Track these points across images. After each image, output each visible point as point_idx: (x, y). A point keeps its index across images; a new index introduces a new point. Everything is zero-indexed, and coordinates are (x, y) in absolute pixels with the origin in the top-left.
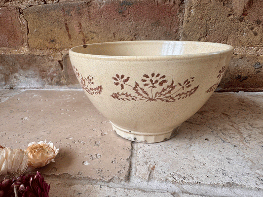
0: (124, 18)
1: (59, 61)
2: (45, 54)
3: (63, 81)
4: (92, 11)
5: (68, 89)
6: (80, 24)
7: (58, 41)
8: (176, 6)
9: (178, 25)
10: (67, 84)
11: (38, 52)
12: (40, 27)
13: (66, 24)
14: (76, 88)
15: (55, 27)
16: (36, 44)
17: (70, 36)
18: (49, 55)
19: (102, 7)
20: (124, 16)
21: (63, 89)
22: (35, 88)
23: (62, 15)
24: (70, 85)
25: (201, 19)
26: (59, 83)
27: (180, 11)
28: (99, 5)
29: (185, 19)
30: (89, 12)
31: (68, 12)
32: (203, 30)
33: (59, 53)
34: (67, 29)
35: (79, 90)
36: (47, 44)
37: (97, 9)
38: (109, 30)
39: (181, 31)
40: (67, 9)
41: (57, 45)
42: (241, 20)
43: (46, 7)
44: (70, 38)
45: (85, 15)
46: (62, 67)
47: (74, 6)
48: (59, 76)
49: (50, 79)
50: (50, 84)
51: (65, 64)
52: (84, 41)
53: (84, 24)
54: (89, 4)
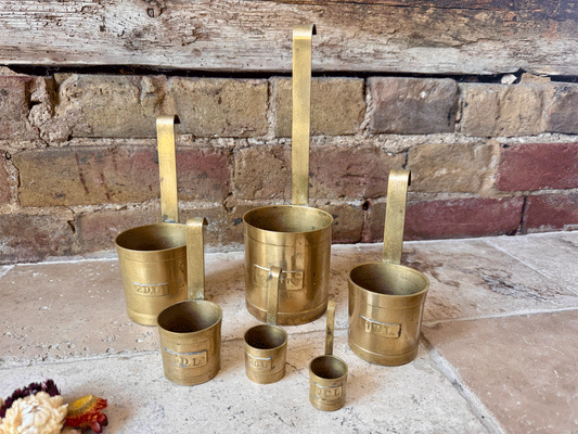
1: (69, 222)
3: (75, 248)
4: (119, 159)
5: (84, 260)
7: (68, 195)
8: (225, 157)
9: (229, 177)
12: (40, 178)
13: (81, 175)
15: (64, 178)
16: (32, 200)
17: (86, 189)
19: (132, 155)
21: (74, 261)
23: (75, 162)
24: (88, 254)
25: (254, 171)
26: (69, 253)
27: (230, 162)
29: (236, 171)
30: (114, 161)
31: (84, 160)
32: (257, 182)
34: (83, 181)
35: (101, 260)
36: (51, 200)
37: (126, 158)
38: (143, 182)
39: (232, 184)
41: (67, 200)
43: (50, 153)
44: (87, 192)
45: (109, 164)
46: (74, 230)
47: (92, 153)
48: (69, 242)
49: (53, 248)
50: (53, 254)
51: (80, 226)
52: (108, 195)
53: (107, 174)
54: (113, 150)
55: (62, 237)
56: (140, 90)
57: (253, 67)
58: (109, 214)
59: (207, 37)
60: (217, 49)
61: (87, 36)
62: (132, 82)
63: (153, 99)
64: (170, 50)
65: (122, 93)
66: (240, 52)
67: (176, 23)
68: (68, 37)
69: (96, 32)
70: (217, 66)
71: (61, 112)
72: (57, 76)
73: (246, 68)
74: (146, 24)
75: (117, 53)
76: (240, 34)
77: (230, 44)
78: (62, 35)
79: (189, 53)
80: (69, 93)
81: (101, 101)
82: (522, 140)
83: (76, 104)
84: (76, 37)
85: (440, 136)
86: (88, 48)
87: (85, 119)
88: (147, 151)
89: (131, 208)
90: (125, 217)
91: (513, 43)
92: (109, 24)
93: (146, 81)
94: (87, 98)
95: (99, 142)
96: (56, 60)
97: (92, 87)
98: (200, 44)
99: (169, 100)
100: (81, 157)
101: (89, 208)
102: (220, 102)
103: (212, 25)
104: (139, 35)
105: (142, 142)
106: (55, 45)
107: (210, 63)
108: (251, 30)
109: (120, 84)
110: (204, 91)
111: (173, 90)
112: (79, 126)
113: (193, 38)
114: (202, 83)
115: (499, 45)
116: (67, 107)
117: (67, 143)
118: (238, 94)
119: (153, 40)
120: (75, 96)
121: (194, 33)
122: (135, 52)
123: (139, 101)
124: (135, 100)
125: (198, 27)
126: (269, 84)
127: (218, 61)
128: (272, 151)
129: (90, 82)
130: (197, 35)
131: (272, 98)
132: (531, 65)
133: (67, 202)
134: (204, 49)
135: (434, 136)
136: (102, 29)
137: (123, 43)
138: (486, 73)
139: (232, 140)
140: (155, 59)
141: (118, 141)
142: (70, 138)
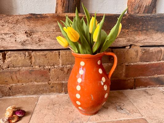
1: (9, 88)
3: (11, 94)
4: (20, 73)
8: (48, 71)
9: (49, 76)
15: (7, 78)
17: (13, 80)
19: (24, 72)
21: (11, 97)
23: (10, 74)
24: (14, 96)
25: (56, 74)
26: (9, 95)
27: (49, 72)
29: (51, 74)
32: (57, 77)
34: (12, 78)
35: (17, 97)
36: (4, 83)
37: (22, 72)
38: (27, 78)
39: (50, 78)
43: (3, 72)
44: (13, 81)
45: (18, 74)
46: (10, 89)
47: (14, 71)
48: (9, 93)
49: (5, 94)
50: (6, 96)
51: (12, 89)
52: (18, 81)
53: (18, 76)
54: (19, 70)
55: (7, 91)
56: (25, 55)
57: (55, 48)
58: (19, 86)
59: (42, 41)
60: (45, 44)
61: (12, 43)
62: (23, 53)
63: (29, 58)
64: (33, 45)
65: (21, 56)
66: (51, 45)
67: (34, 38)
68: (7, 43)
69: (14, 42)
70: (45, 49)
71: (6, 61)
72: (5, 52)
73: (53, 48)
74: (26, 39)
75: (19, 46)
76: (51, 40)
77: (48, 43)
78: (6, 43)
79: (37, 46)
80: (8, 57)
81: (15, 59)
82: (132, 64)
83: (10, 59)
84: (9, 43)
85: (107, 64)
86: (12, 45)
87: (12, 63)
88: (27, 70)
89: (24, 84)
90: (23, 87)
91: (128, 38)
92: (17, 40)
93: (27, 53)
94: (12, 58)
95: (15, 68)
96: (4, 49)
97: (13, 55)
98: (40, 43)
99: (33, 57)
100: (11, 72)
101: (14, 85)
102: (46, 57)
103: (43, 38)
104: (25, 42)
105: (26, 68)
106: (4, 45)
107: (43, 48)
108: (54, 39)
109: (20, 54)
110: (42, 55)
111: (34, 55)
112: (10, 65)
113: (39, 42)
114: (41, 53)
115: (124, 39)
116: (8, 60)
117: (7, 69)
118: (51, 55)
119: (28, 43)
120: (9, 57)
121: (39, 40)
122: (24, 46)
123: (25, 58)
124: (24, 58)
125: (40, 39)
126: (59, 52)
127: (45, 47)
128: (61, 69)
129: (13, 54)
130: (40, 41)
131: (60, 56)
132: (134, 43)
133: (8, 83)
134: (42, 44)
135: (105, 64)
136: (16, 41)
137: (21, 44)
138: (120, 46)
139: (50, 66)
140: (29, 47)
141: (20, 68)
142: (8, 67)
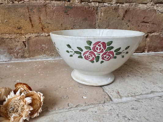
0: (67, 16)
2: (13, 37)
6: (40, 18)
10: (29, 57)
11: (7, 36)
14: (36, 59)
18: (16, 38)
20: (68, 14)
22: (3, 61)
28: (52, 7)
33: (24, 37)
40: (30, 8)
42: (123, 19)
